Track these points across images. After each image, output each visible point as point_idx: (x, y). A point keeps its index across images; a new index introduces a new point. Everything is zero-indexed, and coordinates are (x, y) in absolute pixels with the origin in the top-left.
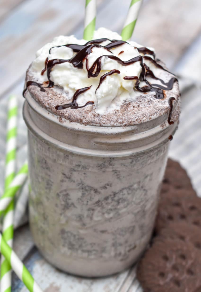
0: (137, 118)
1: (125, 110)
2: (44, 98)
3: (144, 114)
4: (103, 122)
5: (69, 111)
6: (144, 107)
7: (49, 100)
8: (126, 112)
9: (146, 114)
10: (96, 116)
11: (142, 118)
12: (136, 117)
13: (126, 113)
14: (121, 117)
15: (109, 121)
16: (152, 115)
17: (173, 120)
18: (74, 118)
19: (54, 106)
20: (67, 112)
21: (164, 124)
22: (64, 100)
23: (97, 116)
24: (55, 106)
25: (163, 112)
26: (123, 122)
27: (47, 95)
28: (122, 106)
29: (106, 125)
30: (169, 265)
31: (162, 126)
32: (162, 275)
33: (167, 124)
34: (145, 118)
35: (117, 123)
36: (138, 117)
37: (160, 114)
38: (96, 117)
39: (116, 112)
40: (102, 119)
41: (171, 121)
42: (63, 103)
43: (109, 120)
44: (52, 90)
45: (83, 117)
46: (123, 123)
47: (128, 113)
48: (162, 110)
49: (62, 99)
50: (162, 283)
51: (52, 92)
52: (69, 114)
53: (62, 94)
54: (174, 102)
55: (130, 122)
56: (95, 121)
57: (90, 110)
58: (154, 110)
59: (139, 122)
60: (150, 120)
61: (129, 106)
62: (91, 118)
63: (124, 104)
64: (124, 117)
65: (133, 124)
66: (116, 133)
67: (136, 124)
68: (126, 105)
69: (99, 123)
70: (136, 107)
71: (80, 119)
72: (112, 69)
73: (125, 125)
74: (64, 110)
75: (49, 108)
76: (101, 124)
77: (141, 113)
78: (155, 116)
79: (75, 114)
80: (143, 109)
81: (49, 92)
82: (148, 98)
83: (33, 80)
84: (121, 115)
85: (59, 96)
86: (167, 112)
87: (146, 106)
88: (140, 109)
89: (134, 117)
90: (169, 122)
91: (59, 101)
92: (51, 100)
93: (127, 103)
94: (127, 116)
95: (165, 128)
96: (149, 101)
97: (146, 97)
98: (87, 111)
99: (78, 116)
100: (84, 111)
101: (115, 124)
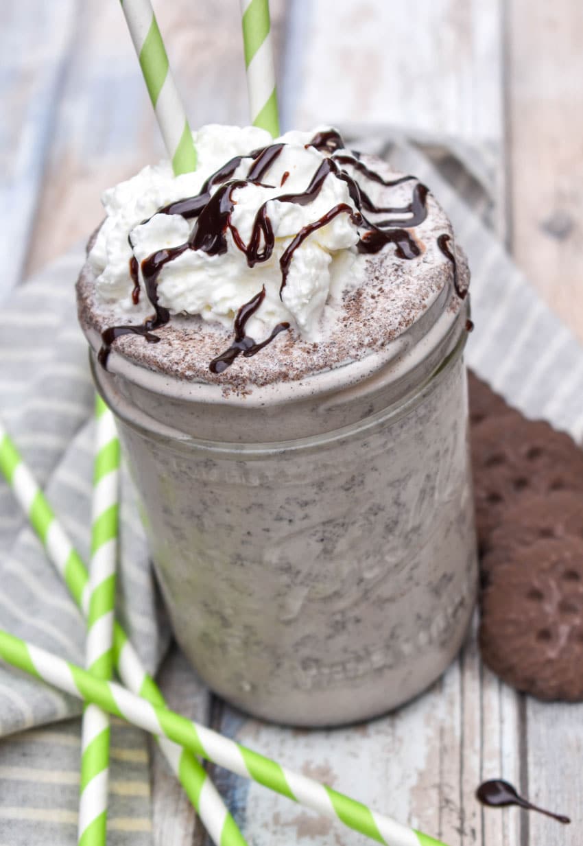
1: (361, 312)
2: (170, 358)
3: (407, 302)
4: (332, 359)
5: (241, 365)
6: (395, 286)
7: (184, 358)
8: (364, 314)
9: (413, 301)
10: (311, 352)
11: (409, 314)
12: (395, 318)
13: (369, 317)
14: (364, 331)
15: (344, 352)
16: (425, 298)
17: (465, 286)
18: (267, 375)
19: (205, 366)
20: (241, 368)
21: (454, 302)
22: (217, 341)
23: (314, 351)
24: (208, 366)
25: (443, 278)
26: (375, 341)
27: (170, 347)
28: (347, 306)
29: (343, 363)
30: (550, 608)
31: (452, 308)
32: (546, 635)
34: (413, 311)
35: (364, 349)
36: (400, 316)
37: (439, 287)
38: (313, 355)
39: (344, 323)
40: (328, 353)
41: (460, 290)
42: (218, 349)
43: (344, 349)
44: (170, 328)
45: (285, 364)
46: (375, 343)
48: (439, 276)
49: (207, 340)
50: (552, 654)
51: (174, 334)
52: (250, 373)
53: (200, 329)
54: (450, 244)
55: (390, 334)
56: (316, 363)
57: (288, 343)
58: (423, 285)
59: (406, 326)
60: (425, 310)
61: (361, 298)
62: (303, 359)
63: (347, 299)
64: (370, 329)
65: (397, 334)
66: (371, 371)
67: (402, 332)
68: (354, 299)
69: (325, 365)
70: (379, 296)
71: (281, 373)
72: (297, 229)
73: (383, 345)
74: (232, 368)
75: (196, 375)
76: (331, 366)
77: (400, 304)
78: (432, 296)
79: (263, 366)
80: (398, 292)
81: (170, 337)
82: (388, 263)
83: (117, 325)
84: (361, 326)
85: (196, 336)
86: (449, 274)
87: (398, 282)
88: (392, 296)
89: (390, 319)
90: (460, 294)
91: (206, 349)
92: (186, 354)
93: (352, 293)
94: (375, 322)
95: (458, 309)
96: (396, 270)
97: (381, 262)
98: (284, 349)
99: (273, 368)
100: (278, 350)
101: (361, 352)
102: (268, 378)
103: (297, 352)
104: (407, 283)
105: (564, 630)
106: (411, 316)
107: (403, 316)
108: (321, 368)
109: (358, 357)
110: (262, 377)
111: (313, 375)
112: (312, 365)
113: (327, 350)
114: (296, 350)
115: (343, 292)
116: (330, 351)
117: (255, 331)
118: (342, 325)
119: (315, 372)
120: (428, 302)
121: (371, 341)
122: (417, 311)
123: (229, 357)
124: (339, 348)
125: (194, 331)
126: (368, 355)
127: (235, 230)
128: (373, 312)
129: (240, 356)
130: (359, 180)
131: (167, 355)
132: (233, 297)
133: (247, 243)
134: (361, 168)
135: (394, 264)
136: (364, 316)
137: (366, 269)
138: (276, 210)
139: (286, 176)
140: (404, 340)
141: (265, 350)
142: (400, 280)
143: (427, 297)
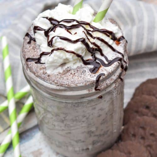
0: (67, 83)
4: (46, 79)
5: (32, 64)
7: (26, 52)
8: (64, 75)
9: (75, 82)
15: (49, 80)
17: (100, 88)
19: (27, 57)
20: (30, 64)
21: (91, 90)
23: (44, 74)
25: (89, 83)
26: (57, 83)
27: (29, 47)
28: (64, 71)
31: (89, 91)
33: (94, 91)
37: (85, 84)
41: (97, 88)
42: (34, 56)
44: (35, 43)
45: (37, 71)
47: (65, 78)
49: (36, 53)
51: (34, 45)
52: (31, 66)
53: (38, 49)
54: (103, 77)
55: (62, 84)
56: (42, 77)
57: (44, 67)
58: (82, 80)
59: (68, 86)
60: (76, 86)
61: (69, 72)
62: (41, 74)
63: (66, 69)
64: (59, 80)
65: (64, 86)
68: (67, 71)
70: (72, 74)
71: (34, 72)
72: (59, 47)
73: (58, 85)
74: (29, 63)
75: (24, 57)
76: (44, 80)
77: (72, 80)
78: (81, 85)
79: (33, 68)
80: (76, 77)
81: (32, 45)
82: (85, 69)
83: (29, 33)
84: (59, 77)
85: (36, 50)
86: (92, 83)
87: (79, 75)
88: (74, 77)
89: (66, 82)
90: (96, 89)
91: (32, 54)
92: (28, 52)
93: (69, 69)
94: (62, 79)
95: (91, 92)
96: (83, 72)
97: (83, 68)
98: (42, 68)
99: (34, 70)
100: (40, 67)
101: (53, 83)
102: (32, 71)
103: (42, 71)
104: (81, 77)
106: (71, 85)
107: (69, 83)
108: (42, 79)
109: (51, 83)
115: (68, 67)
117: (43, 59)
118: (57, 74)
122: (74, 85)
123: (33, 60)
126: (54, 85)
127: (49, 36)
128: (66, 77)
129: (35, 62)
130: (103, 46)
131: (25, 49)
132: (44, 48)
133: (49, 41)
134: (106, 43)
135: (85, 70)
136: (63, 76)
137: (78, 67)
138: (56, 40)
139: (76, 33)
140: (66, 88)
141: (39, 65)
142: (81, 75)
143: (80, 84)
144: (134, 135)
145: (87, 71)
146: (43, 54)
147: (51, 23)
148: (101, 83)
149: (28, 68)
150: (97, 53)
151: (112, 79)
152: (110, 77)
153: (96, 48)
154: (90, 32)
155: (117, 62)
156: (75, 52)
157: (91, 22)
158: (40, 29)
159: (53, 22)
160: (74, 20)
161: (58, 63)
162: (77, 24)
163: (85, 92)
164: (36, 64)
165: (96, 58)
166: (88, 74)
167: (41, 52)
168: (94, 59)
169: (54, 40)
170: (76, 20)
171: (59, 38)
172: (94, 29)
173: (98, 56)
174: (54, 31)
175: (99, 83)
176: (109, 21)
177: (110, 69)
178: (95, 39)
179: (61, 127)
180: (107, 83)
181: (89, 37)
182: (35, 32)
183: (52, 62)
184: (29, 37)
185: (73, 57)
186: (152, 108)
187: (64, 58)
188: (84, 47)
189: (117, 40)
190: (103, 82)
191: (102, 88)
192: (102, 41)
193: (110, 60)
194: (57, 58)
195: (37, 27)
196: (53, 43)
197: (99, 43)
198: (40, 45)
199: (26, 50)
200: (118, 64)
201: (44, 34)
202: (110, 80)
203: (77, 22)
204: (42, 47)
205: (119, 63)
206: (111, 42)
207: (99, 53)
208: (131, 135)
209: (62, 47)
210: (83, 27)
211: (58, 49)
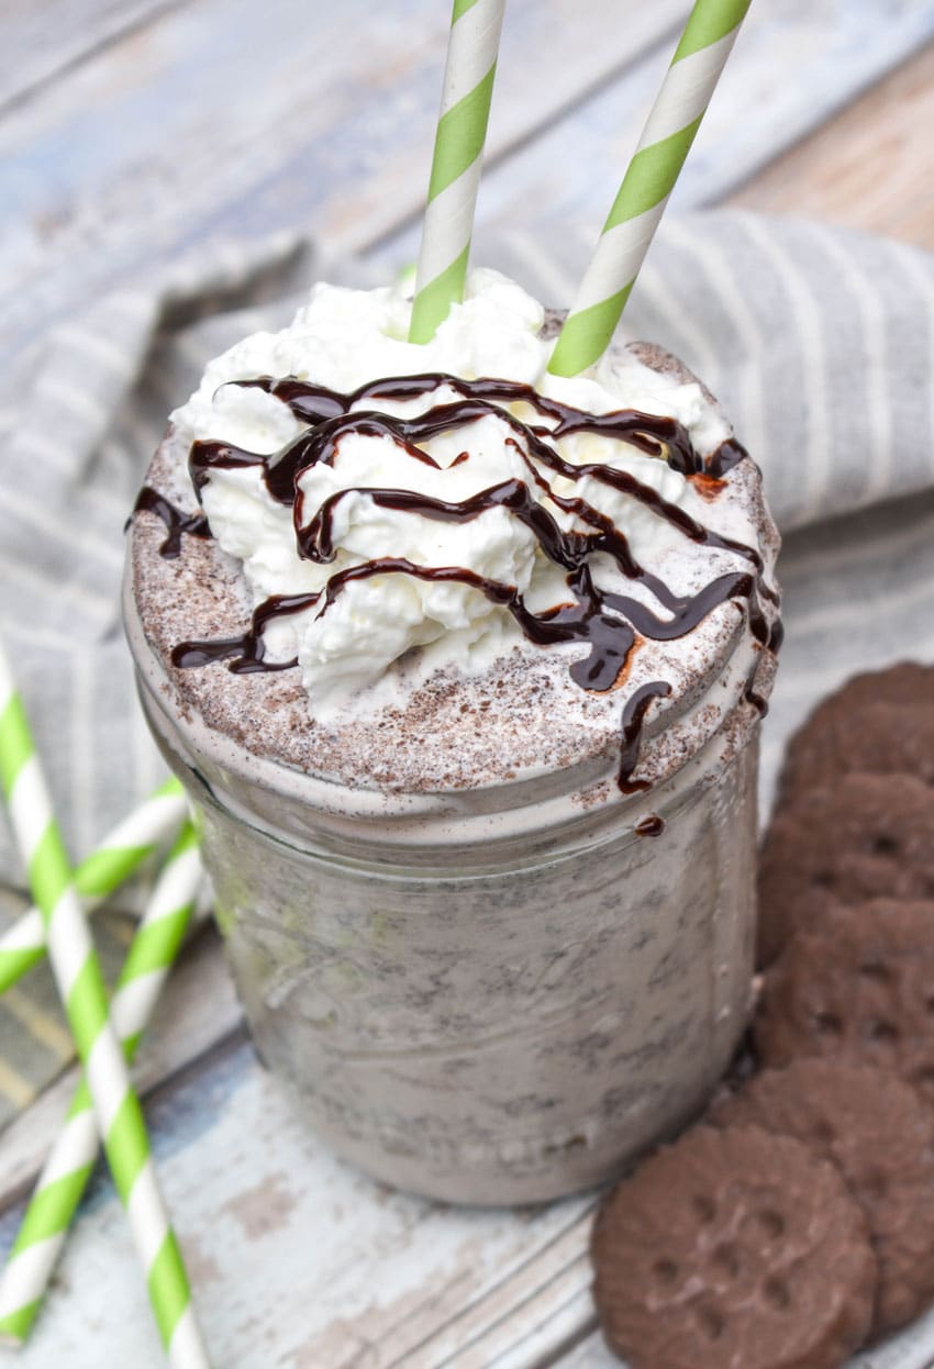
0: (453, 768)
1: (424, 720)
2: (152, 596)
3: (488, 754)
4: (315, 759)
5: (214, 677)
6: (506, 715)
7: (164, 610)
8: (422, 726)
9: (498, 757)
10: (298, 729)
11: (474, 771)
12: (447, 766)
13: (420, 737)
14: (389, 752)
15: (337, 762)
16: (522, 763)
17: (649, 774)
18: (222, 716)
19: (173, 641)
20: (204, 682)
21: (597, 792)
22: (229, 615)
23: (302, 731)
24: (175, 645)
25: (583, 751)
26: (390, 778)
27: (174, 578)
28: (420, 698)
29: (326, 776)
31: (586, 798)
32: (668, 1270)
33: (615, 795)
34: (486, 772)
35: (367, 777)
36: (457, 765)
37: (562, 761)
38: (296, 736)
39: (385, 721)
40: (316, 748)
41: (632, 779)
42: (216, 628)
43: (340, 758)
44: (209, 548)
45: (251, 721)
46: (388, 781)
47: (432, 739)
48: (578, 746)
49: (222, 606)
51: (203, 562)
52: (207, 696)
53: (234, 582)
54: (658, 705)
55: (420, 782)
56: (289, 750)
57: (293, 690)
58: (538, 742)
59: (456, 786)
60: (508, 781)
61: (450, 698)
62: (278, 732)
63: (430, 686)
64: (399, 756)
65: (432, 788)
66: (357, 813)
67: (443, 790)
68: (438, 693)
69: (300, 762)
70: (473, 712)
71: (237, 728)
72: (377, 553)
73: (398, 790)
74: (196, 674)
75: (156, 644)
76: (307, 768)
77: (478, 747)
78: (539, 767)
79: (226, 701)
80: (499, 727)
81: (192, 562)
82: (541, 670)
83: (161, 491)
84: (396, 741)
85: (218, 588)
86: (603, 752)
87: (517, 712)
88: (485, 727)
89: (441, 761)
90: (625, 785)
91: (205, 618)
92: (174, 606)
93: (445, 683)
94: (417, 751)
95: (598, 804)
96: (535, 690)
97: (533, 664)
98: (277, 697)
99: (234, 715)
100: (268, 693)
101: (360, 779)
102: (219, 722)
103: (282, 715)
104: (527, 722)
105: (696, 1284)
106: (476, 777)
107: (460, 768)
108: (292, 761)
109: (352, 783)
110: (213, 715)
111: (277, 762)
112: (282, 749)
113: (318, 742)
114: (286, 710)
115: (436, 671)
116: (320, 747)
117: (278, 640)
118: (380, 720)
119: (282, 761)
120: (523, 772)
121: (384, 773)
122: (492, 775)
123: (212, 651)
124: (334, 752)
125: (226, 577)
126: (369, 789)
127: (301, 494)
128: (436, 732)
129: (227, 661)
130: (632, 516)
131: (153, 589)
132: (276, 573)
133: (306, 523)
134: (648, 496)
135: (546, 678)
136: (419, 730)
137: (500, 661)
138: (352, 511)
139: (463, 457)
140: (448, 803)
141: (258, 679)
142: (524, 711)
143: (528, 764)
144: (832, 1022)
145: (555, 680)
146: (273, 609)
147: (299, 414)
148: (653, 744)
149: (194, 703)
150: (597, 562)
151: (712, 707)
152: (698, 698)
153: (595, 531)
154: (547, 441)
155: (727, 605)
156: (479, 572)
157: (539, 379)
158: (235, 456)
159: (311, 404)
160: (438, 379)
161: (380, 655)
162: (458, 398)
163: (563, 808)
164: (237, 678)
165: (597, 598)
166: (569, 697)
167: (259, 601)
168: (587, 600)
169: (339, 513)
170: (448, 377)
171: (368, 498)
172: (563, 421)
173: (608, 578)
174: (330, 462)
175: (642, 744)
176: (634, 358)
177: (693, 650)
178: (584, 480)
179: (414, 1032)
180: (683, 741)
181: (547, 473)
182: (200, 482)
183: (346, 653)
184: (159, 514)
185: (466, 604)
186: (913, 844)
187: (413, 616)
188: (525, 533)
189: (706, 471)
190: (665, 735)
191: (660, 771)
192: (624, 483)
193: (686, 599)
194: (367, 625)
195: (216, 446)
196: (334, 537)
197: (605, 500)
198: (239, 554)
199: (158, 598)
200: (736, 614)
201: (262, 485)
202: (700, 717)
203: (459, 386)
204: (261, 566)
205: (739, 606)
206: (673, 486)
207: (611, 561)
208: (813, 1023)
209: (396, 555)
210: (500, 413)
211: (371, 569)
